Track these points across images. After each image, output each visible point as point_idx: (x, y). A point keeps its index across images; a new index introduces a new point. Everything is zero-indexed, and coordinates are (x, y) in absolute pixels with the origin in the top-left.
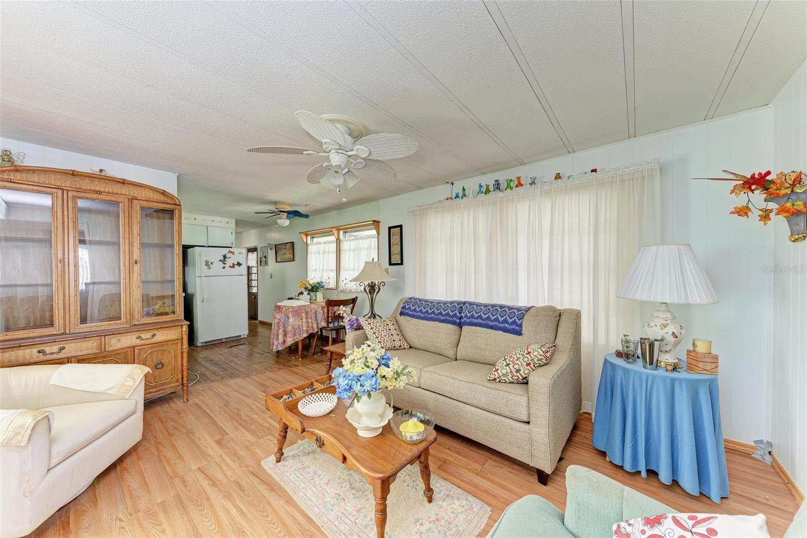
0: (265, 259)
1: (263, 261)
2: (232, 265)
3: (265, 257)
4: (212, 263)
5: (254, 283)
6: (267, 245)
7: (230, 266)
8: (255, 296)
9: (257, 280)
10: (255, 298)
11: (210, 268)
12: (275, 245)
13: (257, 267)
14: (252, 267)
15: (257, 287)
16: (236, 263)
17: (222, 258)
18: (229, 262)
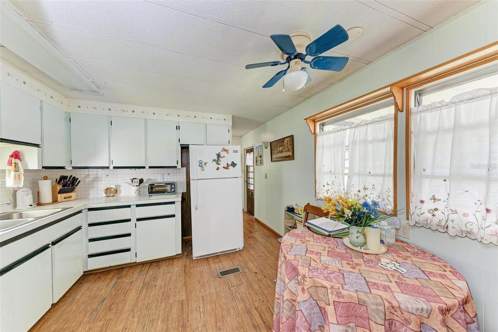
0: (260, 159)
1: (259, 161)
2: (226, 166)
3: (260, 157)
4: (205, 164)
5: (251, 181)
6: (262, 144)
7: (224, 167)
8: (252, 193)
9: (254, 178)
10: (252, 195)
11: (203, 170)
12: (271, 143)
13: (254, 166)
14: (249, 166)
15: (254, 185)
16: (230, 164)
17: (215, 157)
18: (223, 163)
